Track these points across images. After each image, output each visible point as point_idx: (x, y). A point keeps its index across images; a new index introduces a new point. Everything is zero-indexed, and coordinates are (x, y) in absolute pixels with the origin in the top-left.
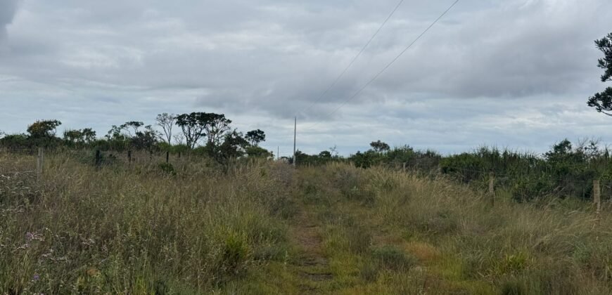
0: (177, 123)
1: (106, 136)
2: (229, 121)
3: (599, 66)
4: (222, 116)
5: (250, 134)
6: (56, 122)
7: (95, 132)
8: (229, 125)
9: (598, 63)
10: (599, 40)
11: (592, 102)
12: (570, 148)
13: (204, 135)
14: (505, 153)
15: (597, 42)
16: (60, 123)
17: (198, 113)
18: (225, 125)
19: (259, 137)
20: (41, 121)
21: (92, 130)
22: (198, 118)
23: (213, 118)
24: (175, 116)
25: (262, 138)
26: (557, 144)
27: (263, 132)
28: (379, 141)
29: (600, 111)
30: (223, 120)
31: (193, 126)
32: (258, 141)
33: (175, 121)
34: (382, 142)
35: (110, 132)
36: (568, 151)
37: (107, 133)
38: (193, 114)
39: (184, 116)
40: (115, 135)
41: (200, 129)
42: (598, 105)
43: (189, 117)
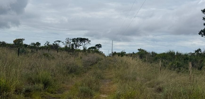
0: (72, 41)
1: (44, 45)
2: (90, 41)
3: (203, 20)
4: (88, 39)
5: (97, 45)
6: (23, 39)
7: (40, 43)
8: (90, 42)
9: (203, 19)
10: (203, 10)
11: (200, 33)
12: (201, 51)
13: (81, 45)
14: (177, 53)
15: (202, 11)
16: (24, 40)
17: (79, 38)
18: (89, 42)
19: (100, 46)
20: (18, 39)
21: (39, 43)
22: (79, 40)
23: (84, 40)
24: (72, 39)
25: (101, 47)
26: (196, 50)
27: (101, 45)
28: (141, 49)
29: (203, 36)
30: (87, 41)
31: (77, 42)
32: (99, 48)
33: (72, 40)
34: (142, 49)
35: (46, 43)
36: (200, 52)
37: (45, 44)
38: (78, 38)
39: (74, 39)
40: (47, 44)
41: (80, 44)
42: (202, 34)
43: (76, 39)
